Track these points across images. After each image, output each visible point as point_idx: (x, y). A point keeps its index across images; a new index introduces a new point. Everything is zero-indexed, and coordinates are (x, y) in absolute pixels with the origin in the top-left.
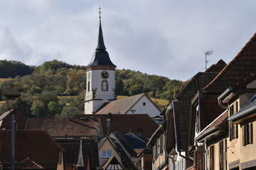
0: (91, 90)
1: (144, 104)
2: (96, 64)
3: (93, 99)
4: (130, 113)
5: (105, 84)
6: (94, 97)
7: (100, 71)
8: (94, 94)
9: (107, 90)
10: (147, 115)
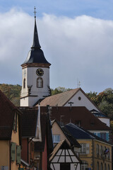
0: (26, 86)
1: (80, 99)
2: (31, 62)
3: (29, 96)
4: (68, 105)
5: (40, 81)
6: (29, 93)
7: (36, 69)
8: (29, 90)
9: (42, 87)
10: (84, 107)
